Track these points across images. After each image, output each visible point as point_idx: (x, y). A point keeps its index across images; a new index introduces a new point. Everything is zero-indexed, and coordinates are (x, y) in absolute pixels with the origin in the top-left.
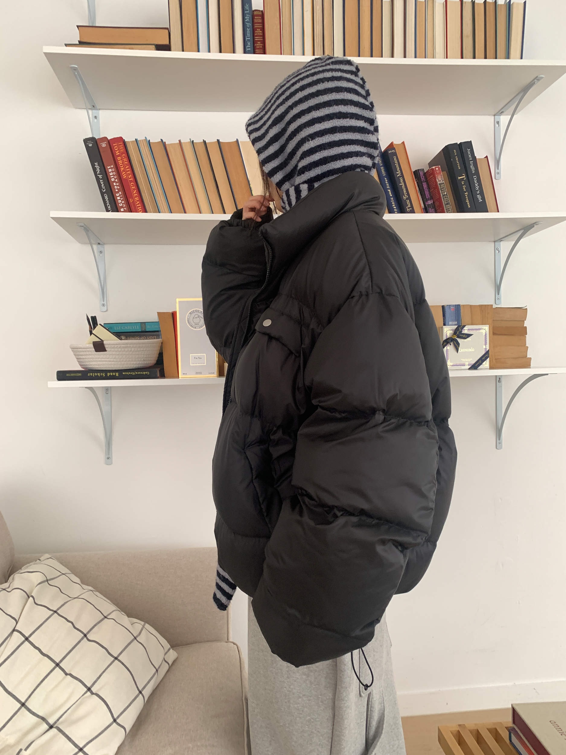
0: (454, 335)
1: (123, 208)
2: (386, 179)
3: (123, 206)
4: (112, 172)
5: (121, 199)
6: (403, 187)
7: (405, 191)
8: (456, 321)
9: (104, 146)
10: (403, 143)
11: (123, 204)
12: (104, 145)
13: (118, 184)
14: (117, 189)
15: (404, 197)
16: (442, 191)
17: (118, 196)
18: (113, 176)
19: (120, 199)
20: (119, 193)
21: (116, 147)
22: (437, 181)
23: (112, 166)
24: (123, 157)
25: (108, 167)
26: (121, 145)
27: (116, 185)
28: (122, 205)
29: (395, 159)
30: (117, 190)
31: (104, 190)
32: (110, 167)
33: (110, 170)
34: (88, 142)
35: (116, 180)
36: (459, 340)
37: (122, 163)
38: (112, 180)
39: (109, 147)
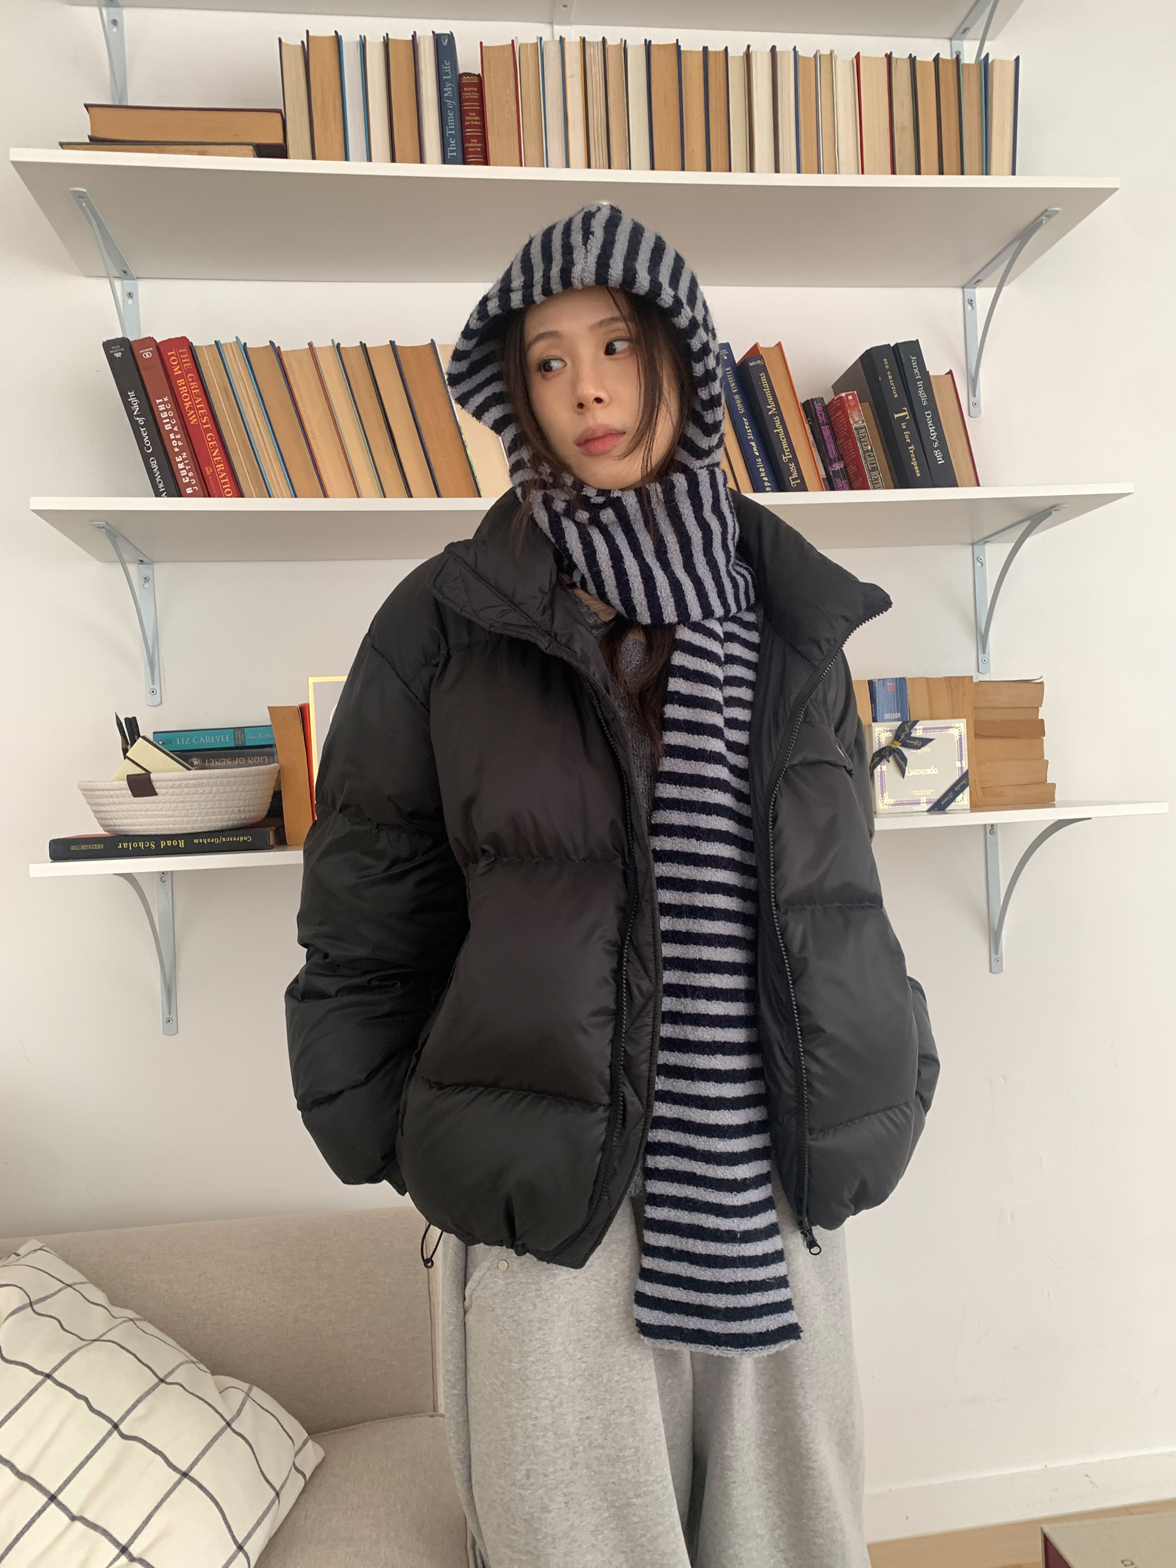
0: (895, 742)
1: (192, 486)
2: (744, 419)
3: (190, 482)
4: (167, 410)
5: (187, 468)
6: (782, 435)
7: (785, 445)
8: (898, 712)
9: (148, 356)
10: (779, 345)
11: (190, 478)
12: (147, 354)
13: (178, 437)
14: (178, 446)
15: (784, 458)
16: (861, 442)
17: (180, 462)
18: (168, 420)
19: (185, 469)
20: (182, 456)
21: (175, 358)
22: (851, 422)
23: (166, 399)
24: (190, 380)
25: (158, 401)
26: (183, 353)
27: (175, 439)
28: (188, 480)
29: (763, 379)
30: (177, 450)
31: (148, 448)
32: (161, 400)
33: (162, 408)
34: (114, 348)
35: (176, 429)
36: (906, 751)
37: (188, 392)
38: (167, 429)
39: (158, 359)
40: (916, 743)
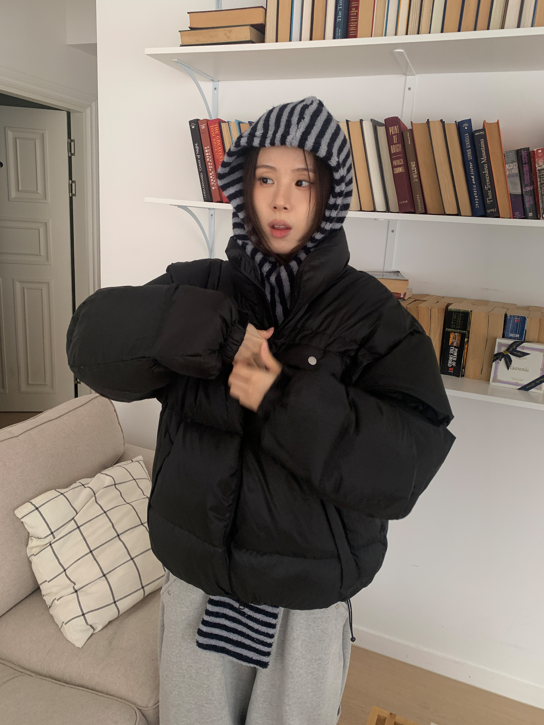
0: (507, 352)
1: (215, 186)
2: (471, 163)
3: (214, 184)
4: (208, 152)
5: (213, 178)
6: (487, 175)
7: (488, 181)
8: (518, 334)
9: (203, 128)
10: (498, 123)
12: (203, 127)
13: (211, 164)
14: (211, 168)
15: (486, 187)
17: (211, 175)
18: (208, 157)
20: (212, 173)
21: (213, 129)
22: (536, 166)
23: (208, 147)
24: (217, 139)
25: (205, 148)
26: (216, 127)
27: (210, 165)
29: (482, 143)
30: (210, 170)
31: (200, 169)
32: (207, 148)
33: (206, 151)
34: (192, 124)
35: (211, 161)
36: (513, 357)
37: (216, 145)
38: (208, 160)
39: (207, 129)
40: (519, 354)
